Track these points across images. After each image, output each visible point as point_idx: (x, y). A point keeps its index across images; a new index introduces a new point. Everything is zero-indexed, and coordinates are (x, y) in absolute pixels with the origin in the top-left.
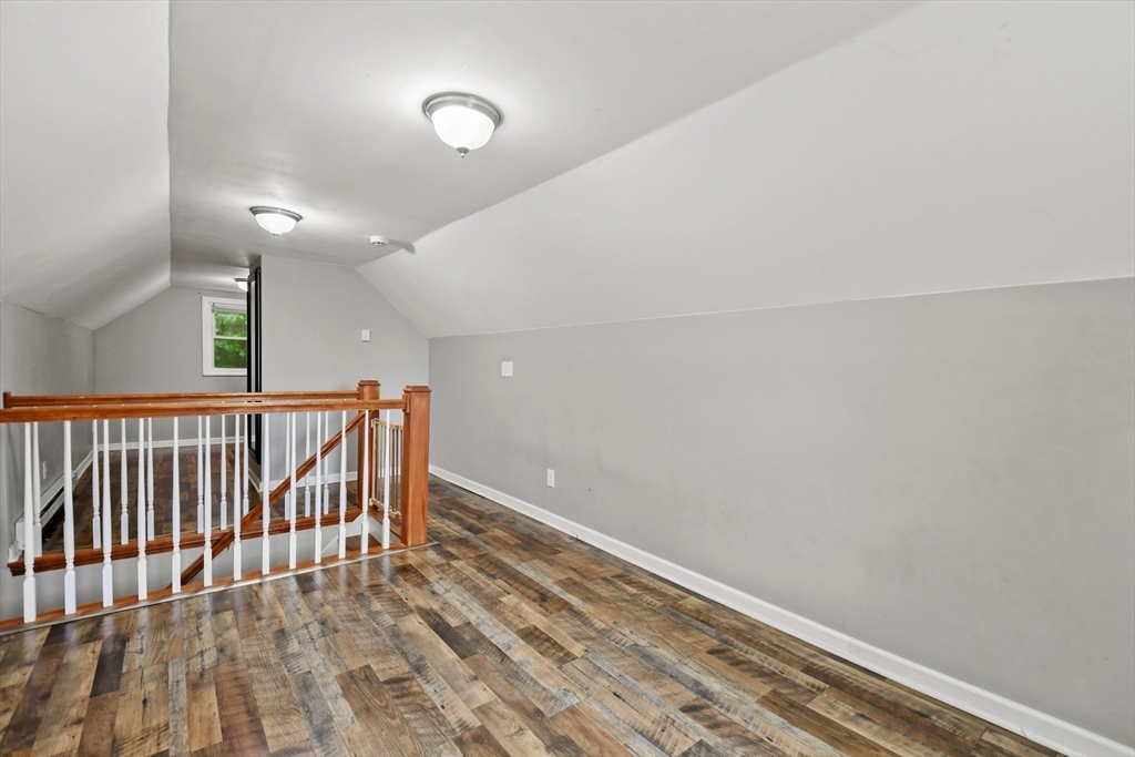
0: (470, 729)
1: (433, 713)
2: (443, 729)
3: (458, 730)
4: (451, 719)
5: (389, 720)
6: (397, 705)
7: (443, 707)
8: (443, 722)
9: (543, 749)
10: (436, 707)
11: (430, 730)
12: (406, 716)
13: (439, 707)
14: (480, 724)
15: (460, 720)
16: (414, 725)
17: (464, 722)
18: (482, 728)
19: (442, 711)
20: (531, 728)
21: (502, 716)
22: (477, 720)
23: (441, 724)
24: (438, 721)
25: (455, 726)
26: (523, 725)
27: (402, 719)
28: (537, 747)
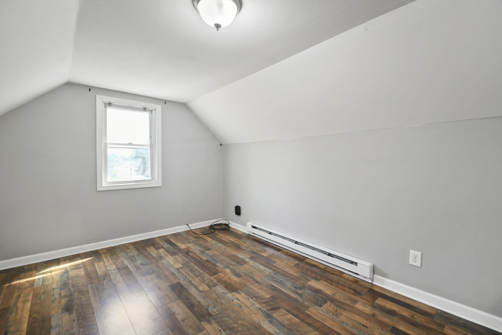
0: (206, 320)
1: (224, 327)
2: (218, 320)
3: (211, 320)
4: (215, 325)
5: (244, 323)
6: (244, 331)
7: (220, 331)
8: (218, 323)
9: (176, 314)
10: (224, 330)
11: (224, 319)
12: (236, 325)
13: (222, 331)
14: (202, 323)
15: (211, 324)
16: (231, 321)
17: (209, 323)
18: (201, 321)
19: (220, 329)
20: (179, 321)
21: (191, 327)
22: (203, 324)
23: (219, 322)
24: (220, 323)
25: (213, 321)
26: (182, 323)
27: (238, 324)
28: (178, 314)
